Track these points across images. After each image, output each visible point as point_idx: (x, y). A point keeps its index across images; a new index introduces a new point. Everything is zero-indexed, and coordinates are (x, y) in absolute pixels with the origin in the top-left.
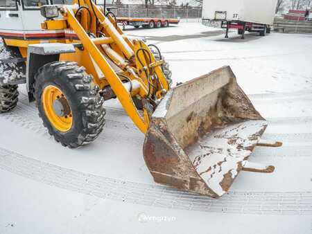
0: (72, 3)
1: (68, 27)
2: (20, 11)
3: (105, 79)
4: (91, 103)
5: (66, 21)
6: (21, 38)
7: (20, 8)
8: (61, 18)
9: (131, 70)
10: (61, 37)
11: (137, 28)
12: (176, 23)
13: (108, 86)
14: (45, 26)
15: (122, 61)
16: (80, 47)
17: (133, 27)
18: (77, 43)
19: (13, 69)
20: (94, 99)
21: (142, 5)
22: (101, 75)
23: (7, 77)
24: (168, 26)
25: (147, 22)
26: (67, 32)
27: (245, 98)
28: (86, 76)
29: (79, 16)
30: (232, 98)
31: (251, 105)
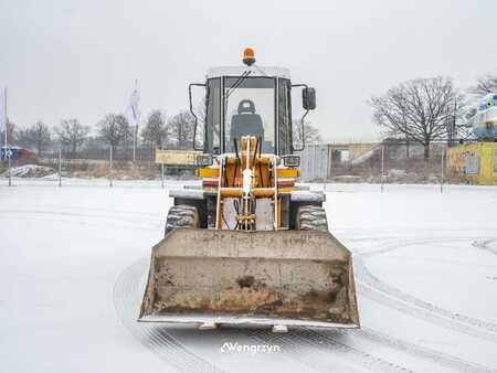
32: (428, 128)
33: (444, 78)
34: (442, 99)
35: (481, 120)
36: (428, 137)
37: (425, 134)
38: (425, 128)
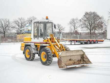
0: (49, 37)
1: (48, 41)
2: (39, 38)
3: (54, 52)
4: (50, 55)
5: (48, 40)
6: (38, 43)
7: (39, 37)
8: (47, 39)
9: (60, 50)
10: (46, 43)
11: (82, 43)
12: (102, 41)
13: (55, 54)
14: (44, 41)
15: (58, 48)
16: (50, 45)
17: (80, 43)
18: (49, 44)
19: (35, 50)
20: (51, 54)
21: (88, 33)
22: (53, 51)
23: (34, 52)
24: (97, 43)
25: (86, 41)
26: (48, 42)
27: (87, 58)
28: (50, 50)
29: (50, 39)
30: (85, 58)
31: (89, 60)
32: (5, 30)
33: (8, 19)
34: (8, 24)
35: (27, 29)
36: (5, 32)
37: (4, 31)
38: (4, 30)
